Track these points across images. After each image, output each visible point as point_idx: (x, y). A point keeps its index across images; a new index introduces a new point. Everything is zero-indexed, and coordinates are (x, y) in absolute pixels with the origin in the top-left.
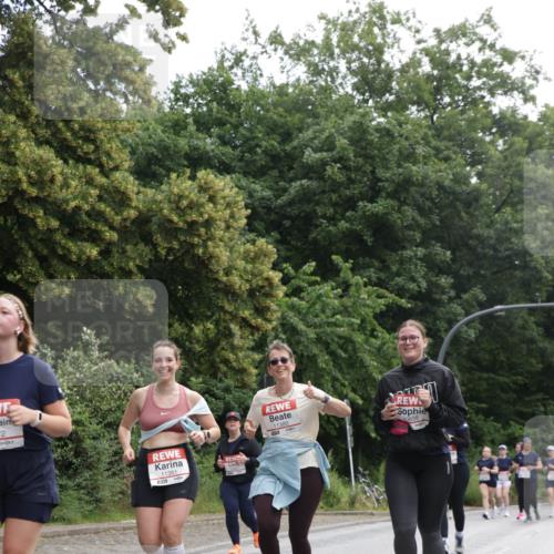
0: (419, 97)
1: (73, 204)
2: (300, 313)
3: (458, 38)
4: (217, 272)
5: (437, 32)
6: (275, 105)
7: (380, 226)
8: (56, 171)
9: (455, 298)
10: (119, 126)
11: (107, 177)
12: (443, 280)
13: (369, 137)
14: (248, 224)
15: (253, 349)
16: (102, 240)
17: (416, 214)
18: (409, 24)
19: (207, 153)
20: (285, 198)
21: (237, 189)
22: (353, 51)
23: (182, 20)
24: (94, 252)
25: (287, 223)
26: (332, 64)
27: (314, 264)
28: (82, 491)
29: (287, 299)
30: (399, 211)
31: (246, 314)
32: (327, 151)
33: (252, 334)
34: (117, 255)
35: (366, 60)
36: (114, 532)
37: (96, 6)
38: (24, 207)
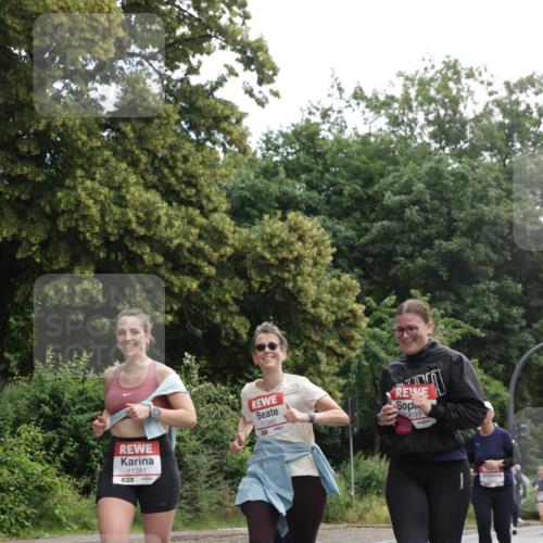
0: (492, 144)
1: (176, 242)
2: (381, 342)
3: (526, 89)
4: (305, 305)
5: (507, 84)
6: (359, 154)
7: (455, 262)
8: (162, 212)
9: (526, 327)
10: (218, 172)
11: (206, 217)
12: (515, 311)
13: (445, 182)
14: (333, 262)
15: (338, 375)
16: (201, 274)
17: (489, 250)
18: (481, 79)
19: (295, 197)
20: (367, 237)
21: (323, 230)
22: (430, 104)
23: (275, 78)
24: (194, 285)
25: (369, 260)
26: (411, 116)
27: (394, 297)
28: (183, 501)
29: (369, 329)
30: (473, 248)
31: (332, 343)
32: (406, 194)
33: (338, 361)
34: (215, 288)
35: (442, 112)
36: (211, 539)
37: (199, 66)
38: (133, 245)
